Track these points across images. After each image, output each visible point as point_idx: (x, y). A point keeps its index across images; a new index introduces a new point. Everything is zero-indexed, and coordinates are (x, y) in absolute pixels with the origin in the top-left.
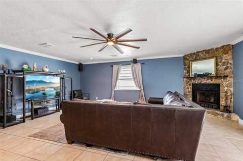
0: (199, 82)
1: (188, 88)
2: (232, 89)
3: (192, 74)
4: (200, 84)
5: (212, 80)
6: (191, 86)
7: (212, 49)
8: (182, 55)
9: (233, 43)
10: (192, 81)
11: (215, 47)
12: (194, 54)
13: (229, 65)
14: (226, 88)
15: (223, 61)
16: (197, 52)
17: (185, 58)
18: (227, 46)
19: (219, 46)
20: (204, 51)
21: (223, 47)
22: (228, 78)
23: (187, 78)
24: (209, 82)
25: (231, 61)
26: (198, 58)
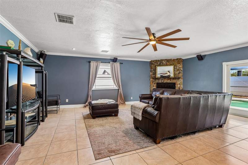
0: (162, 81)
1: (153, 86)
2: (182, 86)
3: (158, 76)
4: (163, 83)
5: (171, 81)
6: (156, 85)
7: (170, 60)
8: (149, 61)
9: (184, 58)
10: (157, 81)
11: (173, 59)
12: (159, 61)
13: (181, 71)
14: (179, 86)
15: (177, 68)
16: (161, 60)
17: (151, 63)
18: (179, 59)
19: (175, 58)
20: (165, 60)
21: (178, 59)
22: (180, 79)
23: (153, 78)
24: (169, 81)
25: (182, 69)
26: (162, 64)
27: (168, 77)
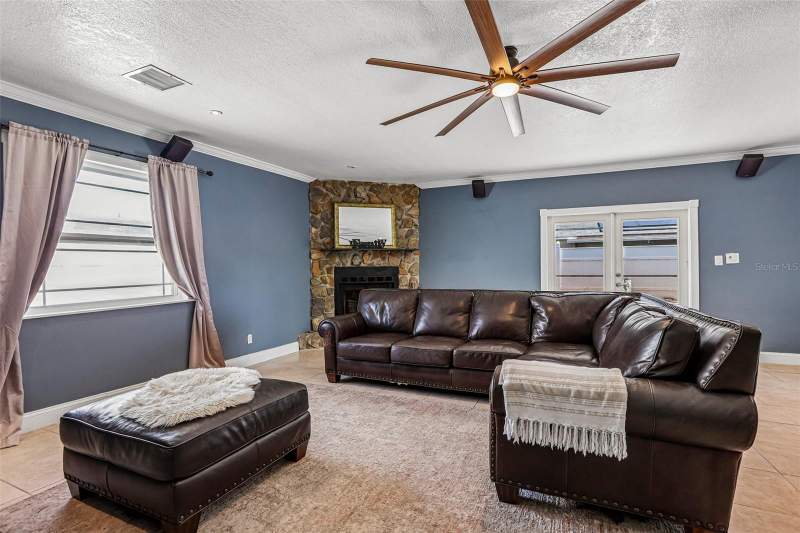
0: (356, 262)
1: (325, 282)
2: (417, 277)
3: (343, 241)
4: (358, 268)
5: (384, 259)
6: (333, 276)
7: (382, 186)
8: (308, 179)
9: (423, 186)
10: (337, 260)
11: (390, 183)
12: (343, 184)
13: (413, 228)
14: (409, 276)
15: (404, 217)
16: (350, 183)
17: (315, 189)
18: (410, 186)
19: (398, 183)
20: (366, 183)
21: (404, 186)
22: (412, 256)
23: (322, 250)
24: (378, 262)
25: (416, 221)
26: (353, 198)
27: (378, 248)
